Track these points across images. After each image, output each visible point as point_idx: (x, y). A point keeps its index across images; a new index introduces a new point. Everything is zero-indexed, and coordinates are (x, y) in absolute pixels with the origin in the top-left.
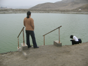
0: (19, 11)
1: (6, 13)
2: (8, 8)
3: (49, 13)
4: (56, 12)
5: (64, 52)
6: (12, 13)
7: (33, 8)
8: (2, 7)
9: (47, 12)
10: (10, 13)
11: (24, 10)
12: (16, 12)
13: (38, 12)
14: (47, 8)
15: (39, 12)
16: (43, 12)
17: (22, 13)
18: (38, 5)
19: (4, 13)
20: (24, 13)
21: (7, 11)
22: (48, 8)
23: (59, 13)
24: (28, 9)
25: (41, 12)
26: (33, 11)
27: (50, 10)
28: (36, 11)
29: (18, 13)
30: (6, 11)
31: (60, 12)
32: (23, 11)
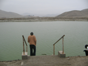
0: (45, 19)
1: (32, 21)
2: (36, 16)
3: (74, 21)
4: (82, 20)
5: (64, 65)
6: (37, 21)
7: (59, 16)
8: (29, 15)
9: (72, 20)
10: (35, 21)
11: (50, 18)
12: (41, 20)
13: (63, 20)
14: (73, 16)
15: (65, 20)
16: (68, 20)
17: (47, 21)
18: (65, 13)
19: (30, 21)
20: (49, 21)
21: (34, 19)
22: (75, 16)
23: (85, 21)
24: (54, 17)
25: (67, 20)
26: (59, 19)
27: (77, 18)
28: (62, 19)
29: (43, 21)
30: (32, 19)
31: (87, 20)
32: (48, 19)
